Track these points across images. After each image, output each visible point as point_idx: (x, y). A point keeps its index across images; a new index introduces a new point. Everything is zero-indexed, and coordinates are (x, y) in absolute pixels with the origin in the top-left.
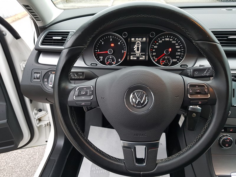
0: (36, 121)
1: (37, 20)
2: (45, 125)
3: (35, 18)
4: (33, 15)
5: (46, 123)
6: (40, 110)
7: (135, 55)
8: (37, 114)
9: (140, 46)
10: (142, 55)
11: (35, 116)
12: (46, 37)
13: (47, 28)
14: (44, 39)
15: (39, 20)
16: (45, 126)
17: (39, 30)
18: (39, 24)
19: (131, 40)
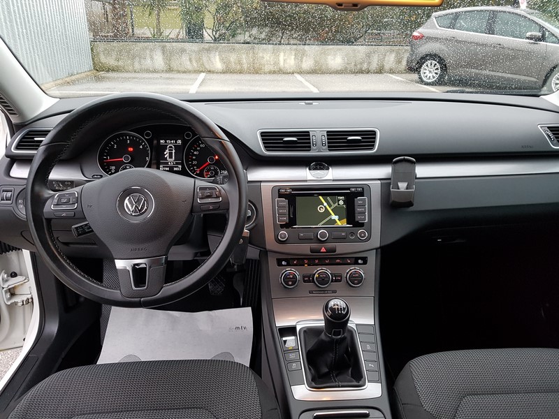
0: (4, 293)
1: (11, 114)
2: (23, 302)
3: (8, 110)
4: (5, 106)
5: (25, 299)
6: (14, 275)
7: (167, 163)
8: (7, 281)
9: (174, 151)
10: (177, 163)
11: (3, 284)
12: (23, 138)
13: (26, 125)
14: (20, 141)
15: (15, 114)
16: (23, 304)
17: (14, 129)
18: (14, 120)
19: (159, 142)
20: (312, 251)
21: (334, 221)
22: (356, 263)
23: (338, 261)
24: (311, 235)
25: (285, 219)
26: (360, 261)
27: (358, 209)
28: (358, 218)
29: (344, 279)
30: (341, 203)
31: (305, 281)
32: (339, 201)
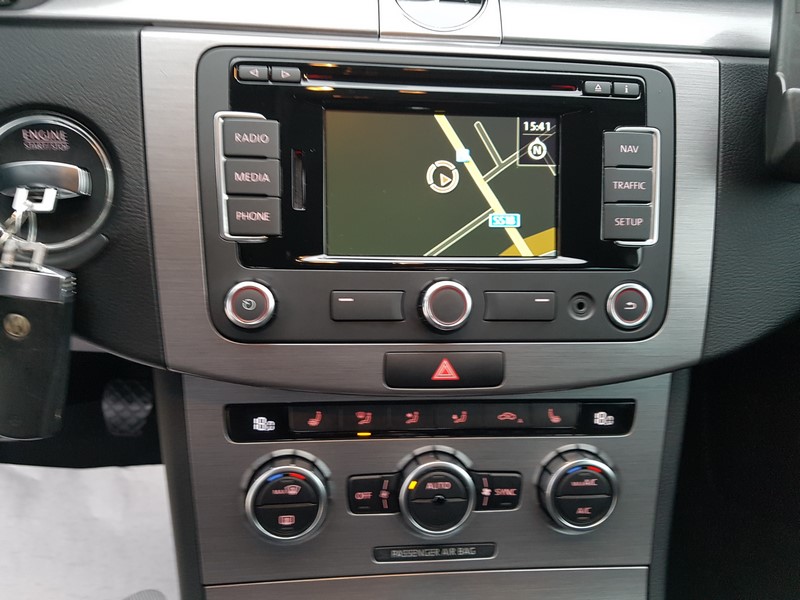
20: (394, 376)
21: (500, 239)
22: (585, 427)
23: (508, 416)
24: (391, 302)
25: (265, 218)
26: (601, 418)
27: (618, 184)
28: (616, 223)
29: (528, 495)
30: (538, 149)
31: (355, 506)
32: (527, 139)
